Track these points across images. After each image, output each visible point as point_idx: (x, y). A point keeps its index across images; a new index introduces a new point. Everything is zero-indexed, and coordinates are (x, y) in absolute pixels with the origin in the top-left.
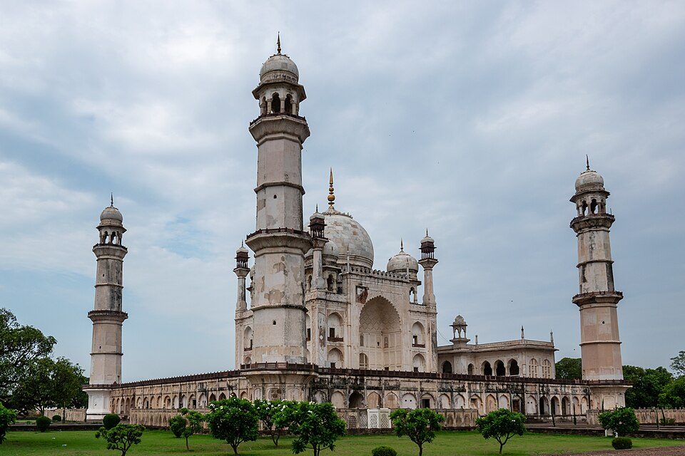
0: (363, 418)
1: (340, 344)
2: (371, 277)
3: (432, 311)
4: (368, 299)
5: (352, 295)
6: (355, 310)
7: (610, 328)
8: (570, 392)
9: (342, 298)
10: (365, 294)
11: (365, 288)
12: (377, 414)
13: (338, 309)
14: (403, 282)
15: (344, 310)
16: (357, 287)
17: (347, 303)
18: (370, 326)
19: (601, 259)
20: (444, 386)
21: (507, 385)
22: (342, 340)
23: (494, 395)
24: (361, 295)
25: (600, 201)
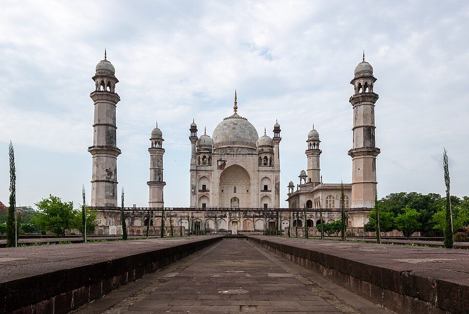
0: (107, 230)
1: (207, 194)
2: (228, 154)
3: (276, 169)
4: (226, 167)
5: (215, 166)
6: (217, 174)
7: (362, 173)
8: (326, 216)
9: (209, 168)
10: (224, 164)
11: (224, 161)
12: (115, 228)
13: (206, 174)
14: (252, 154)
15: (210, 174)
16: (218, 161)
17: (211, 171)
18: (241, 181)
19: (360, 125)
20: (210, 215)
21: (263, 213)
22: (209, 191)
23: (252, 219)
24: (221, 165)
25: (370, 84)
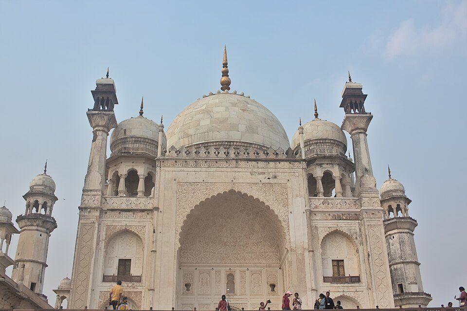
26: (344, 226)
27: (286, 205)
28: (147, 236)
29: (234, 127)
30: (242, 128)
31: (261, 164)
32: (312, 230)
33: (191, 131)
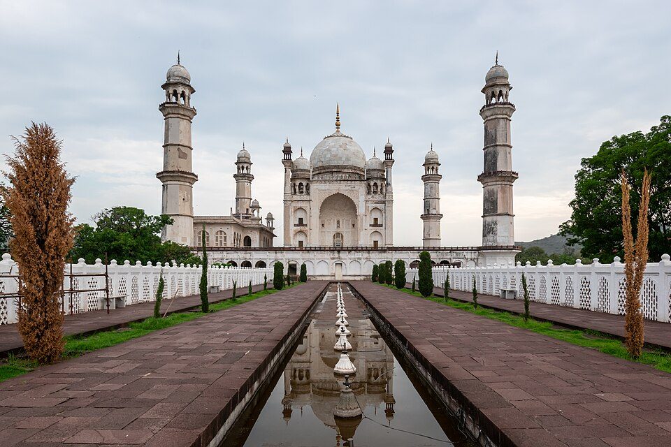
26: (378, 206)
27: (358, 198)
28: (308, 210)
29: (341, 159)
30: (344, 159)
31: (349, 182)
32: (367, 208)
33: (323, 160)
